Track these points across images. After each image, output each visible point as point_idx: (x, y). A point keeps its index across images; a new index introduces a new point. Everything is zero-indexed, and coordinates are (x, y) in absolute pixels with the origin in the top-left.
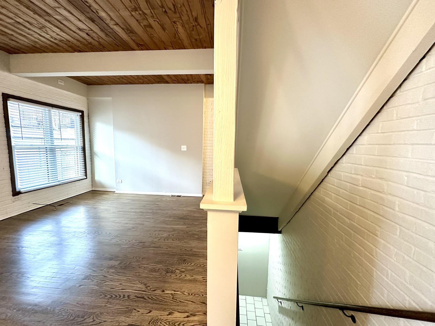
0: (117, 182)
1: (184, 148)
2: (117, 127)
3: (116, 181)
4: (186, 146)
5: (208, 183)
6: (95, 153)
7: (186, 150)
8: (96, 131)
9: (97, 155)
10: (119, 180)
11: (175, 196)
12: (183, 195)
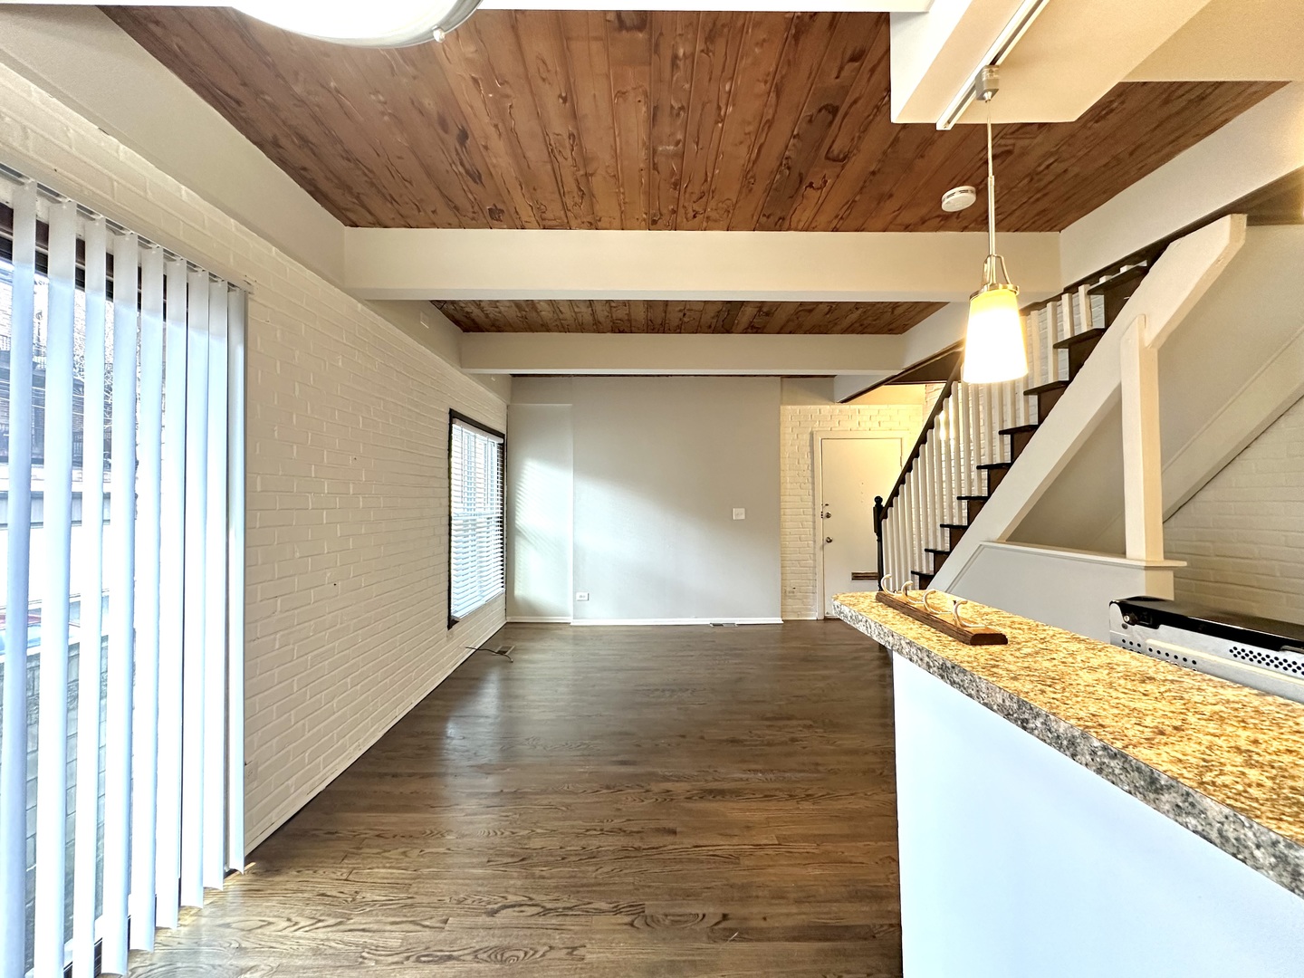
0: (578, 598)
1: (739, 514)
2: (584, 468)
3: (574, 597)
4: (743, 510)
5: (789, 592)
6: (519, 532)
7: (743, 517)
8: (524, 480)
9: (525, 538)
10: (582, 594)
11: (721, 625)
12: (738, 621)
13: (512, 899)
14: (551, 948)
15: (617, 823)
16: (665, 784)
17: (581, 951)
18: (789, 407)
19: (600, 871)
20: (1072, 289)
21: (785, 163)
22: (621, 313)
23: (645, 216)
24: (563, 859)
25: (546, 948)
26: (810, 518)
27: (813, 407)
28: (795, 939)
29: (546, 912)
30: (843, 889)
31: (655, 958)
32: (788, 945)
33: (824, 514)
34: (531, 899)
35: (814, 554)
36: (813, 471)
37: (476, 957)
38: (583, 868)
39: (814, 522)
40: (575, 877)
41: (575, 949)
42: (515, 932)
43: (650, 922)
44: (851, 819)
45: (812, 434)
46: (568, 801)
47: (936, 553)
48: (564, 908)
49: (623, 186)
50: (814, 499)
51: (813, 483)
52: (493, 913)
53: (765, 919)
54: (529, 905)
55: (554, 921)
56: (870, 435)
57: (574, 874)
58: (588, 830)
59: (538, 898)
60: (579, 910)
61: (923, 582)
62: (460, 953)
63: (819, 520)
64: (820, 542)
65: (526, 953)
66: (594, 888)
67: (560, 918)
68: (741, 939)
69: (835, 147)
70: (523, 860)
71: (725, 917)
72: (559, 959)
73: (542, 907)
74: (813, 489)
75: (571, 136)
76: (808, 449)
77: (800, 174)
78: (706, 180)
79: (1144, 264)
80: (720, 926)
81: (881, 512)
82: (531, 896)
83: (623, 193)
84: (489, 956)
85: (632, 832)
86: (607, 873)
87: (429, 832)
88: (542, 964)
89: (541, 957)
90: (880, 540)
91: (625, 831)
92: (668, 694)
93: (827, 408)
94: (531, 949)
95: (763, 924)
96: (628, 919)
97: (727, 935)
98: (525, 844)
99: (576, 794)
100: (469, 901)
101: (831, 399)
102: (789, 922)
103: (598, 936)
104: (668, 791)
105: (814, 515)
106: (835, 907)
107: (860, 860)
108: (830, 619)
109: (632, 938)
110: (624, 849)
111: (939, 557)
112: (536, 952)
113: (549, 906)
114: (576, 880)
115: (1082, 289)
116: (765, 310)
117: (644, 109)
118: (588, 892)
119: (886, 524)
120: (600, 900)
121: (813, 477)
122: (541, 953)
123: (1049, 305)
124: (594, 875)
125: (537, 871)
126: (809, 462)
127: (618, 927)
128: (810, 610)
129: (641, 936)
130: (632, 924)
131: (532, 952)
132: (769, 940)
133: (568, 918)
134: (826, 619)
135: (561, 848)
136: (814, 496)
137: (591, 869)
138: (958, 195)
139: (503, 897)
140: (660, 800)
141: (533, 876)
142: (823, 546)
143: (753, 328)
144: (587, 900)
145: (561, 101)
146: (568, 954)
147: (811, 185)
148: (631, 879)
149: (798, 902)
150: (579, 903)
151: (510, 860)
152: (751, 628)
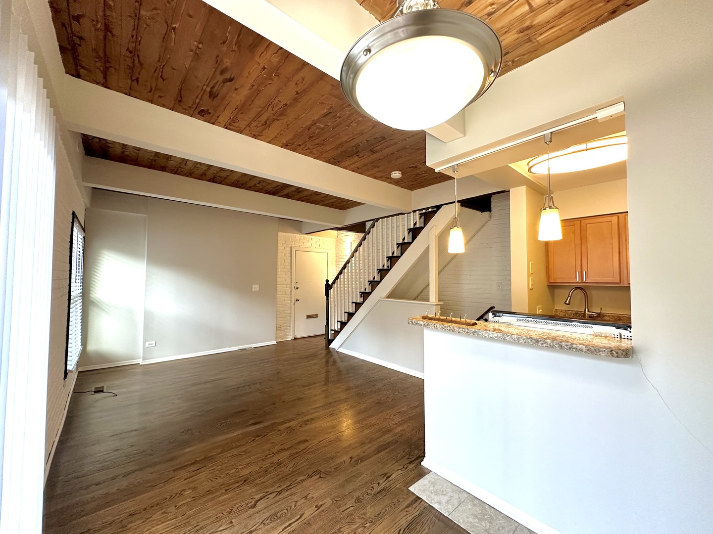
0: (147, 345)
1: (255, 288)
3: (144, 346)
4: (257, 285)
5: (279, 327)
7: (258, 289)
10: (151, 343)
11: (244, 349)
12: (254, 346)
13: (257, 497)
14: (296, 502)
15: (277, 448)
16: (284, 425)
17: (310, 496)
18: (281, 233)
19: (288, 468)
20: (414, 211)
21: (357, 146)
22: (224, 174)
23: (285, 142)
24: (266, 471)
25: (294, 503)
26: (289, 289)
27: (292, 234)
28: (378, 453)
29: (280, 493)
30: (379, 433)
31: (340, 482)
32: (377, 456)
33: (296, 287)
34: (267, 492)
35: (291, 307)
36: (291, 266)
37: (264, 524)
38: (280, 470)
39: (291, 291)
40: (279, 475)
41: (306, 497)
42: (273, 506)
43: (327, 473)
44: (365, 411)
45: (291, 248)
46: (244, 449)
47: (356, 303)
48: (287, 487)
49: (288, 129)
50: (291, 280)
51: (291, 272)
52: (254, 506)
53: (364, 452)
54: (268, 495)
55: (287, 494)
56: (316, 250)
57: (277, 474)
58: (266, 456)
59: (271, 490)
60: (294, 484)
61: (349, 316)
62: (255, 527)
63: (293, 290)
64: (293, 301)
65: (287, 510)
66: (293, 474)
67: (289, 491)
68: (362, 461)
69: (376, 148)
70: (245, 481)
71: (351, 458)
72: (304, 503)
73: (276, 492)
74: (291, 275)
75: (286, 105)
76: (289, 255)
77: (358, 151)
78: (324, 140)
79: (436, 209)
80: (352, 461)
81: (328, 287)
82: (266, 491)
83: (284, 131)
84: (271, 520)
85: (288, 448)
86: (293, 467)
87: (169, 497)
88: (298, 508)
89: (295, 506)
90: (327, 299)
91: (285, 449)
92: (247, 387)
93: (298, 236)
94: (288, 507)
95: (365, 454)
96: (318, 476)
97: (357, 462)
98: (239, 475)
99: (244, 445)
100: (235, 509)
101: (301, 232)
102: (373, 449)
103: (312, 488)
104: (289, 427)
105: (291, 288)
106: (381, 439)
107: (377, 422)
108: (297, 339)
109: (326, 481)
110: (290, 456)
111: (358, 305)
112: (291, 507)
113: (279, 490)
114: (281, 476)
115: (417, 212)
116: (300, 190)
117: (326, 111)
118: (292, 476)
119: (331, 292)
120: (299, 476)
121: (291, 269)
122: (294, 506)
123: (406, 214)
124: (287, 470)
125: (258, 481)
126: (289, 261)
127: (317, 481)
128: (288, 335)
129: (328, 478)
130: (320, 477)
131: (289, 508)
132: (370, 457)
133: (292, 489)
134: (295, 339)
135: (260, 468)
136: (291, 278)
137: (283, 469)
138: (397, 174)
139: (252, 499)
140: (289, 432)
141: (258, 484)
142: (295, 303)
143: (287, 196)
144: (294, 480)
145: (296, 93)
146: (305, 500)
147: (358, 156)
148: (305, 464)
149: (370, 442)
150: (291, 482)
151: (238, 485)
152: (261, 348)
